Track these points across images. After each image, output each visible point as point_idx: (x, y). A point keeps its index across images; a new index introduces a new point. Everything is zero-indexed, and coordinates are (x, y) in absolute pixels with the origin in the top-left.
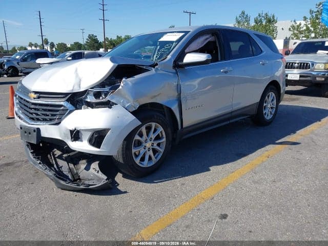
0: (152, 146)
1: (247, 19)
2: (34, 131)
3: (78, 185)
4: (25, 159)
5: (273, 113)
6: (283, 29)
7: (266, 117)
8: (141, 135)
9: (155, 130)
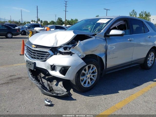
0: (90, 76)
1: (135, 14)
2: (33, 63)
3: (53, 94)
4: (27, 76)
5: (152, 63)
6: (153, 20)
7: (148, 65)
8: (85, 70)
9: (92, 68)
